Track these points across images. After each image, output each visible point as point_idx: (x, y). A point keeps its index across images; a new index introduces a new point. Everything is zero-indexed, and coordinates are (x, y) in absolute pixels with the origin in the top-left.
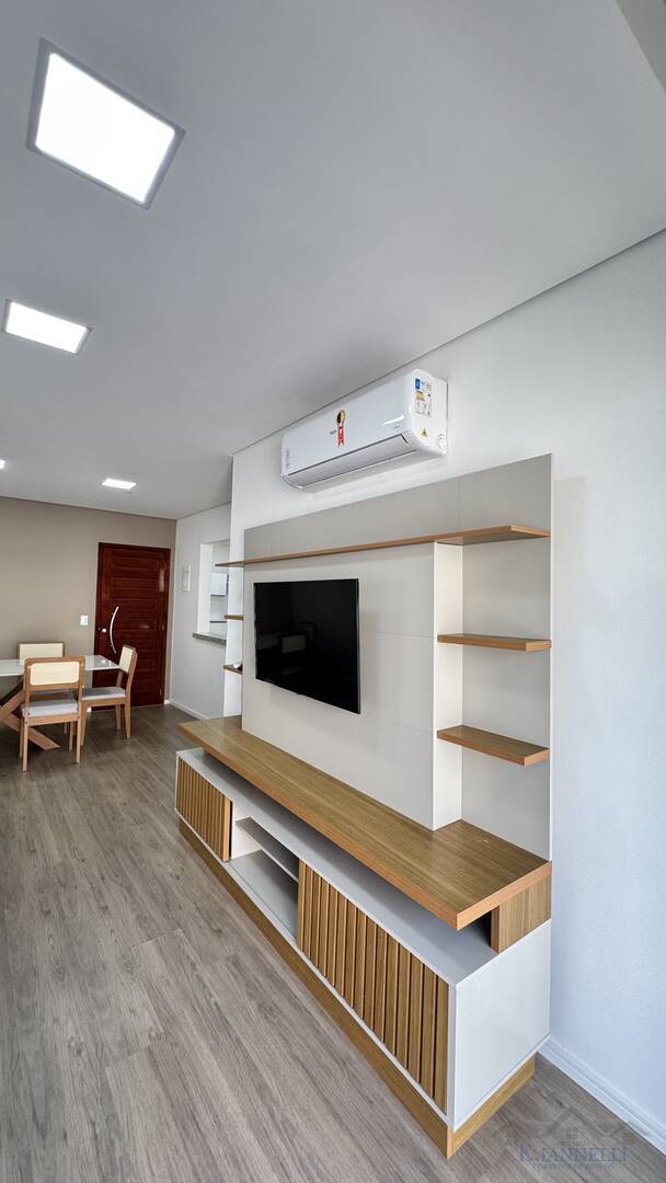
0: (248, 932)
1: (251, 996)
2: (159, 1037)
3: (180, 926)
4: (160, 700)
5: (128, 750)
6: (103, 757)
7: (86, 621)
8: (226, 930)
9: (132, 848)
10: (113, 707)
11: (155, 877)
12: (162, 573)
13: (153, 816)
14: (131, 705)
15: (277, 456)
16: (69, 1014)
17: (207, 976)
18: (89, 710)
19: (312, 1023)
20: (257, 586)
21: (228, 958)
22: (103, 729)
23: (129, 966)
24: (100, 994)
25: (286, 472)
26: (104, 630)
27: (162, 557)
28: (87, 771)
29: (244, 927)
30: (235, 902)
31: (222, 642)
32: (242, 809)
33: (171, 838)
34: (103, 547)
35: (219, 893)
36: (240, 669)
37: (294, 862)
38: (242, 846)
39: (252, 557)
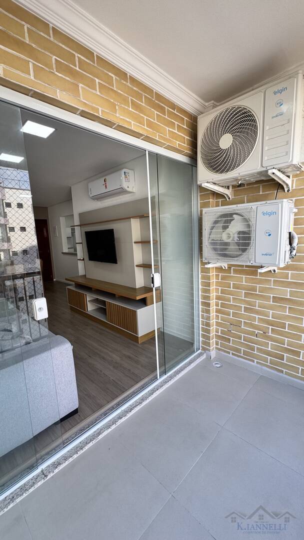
1: (97, 332)
3: (76, 325)
4: (52, 279)
8: (89, 324)
9: (57, 315)
12: (45, 230)
15: (87, 190)
17: (86, 331)
19: (112, 334)
20: (85, 232)
21: (91, 328)
25: (91, 196)
27: (44, 223)
29: (93, 324)
33: (68, 312)
35: (86, 320)
36: (83, 259)
37: (104, 303)
38: (90, 308)
39: (82, 223)
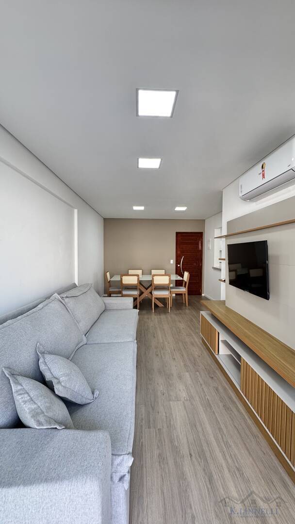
0: (224, 382)
1: (221, 401)
2: (187, 400)
3: (198, 371)
4: (201, 294)
5: (187, 311)
6: (178, 312)
7: (172, 262)
8: (215, 378)
9: (185, 343)
10: (181, 294)
11: (191, 354)
12: (200, 242)
13: (193, 334)
14: (188, 295)
15: (237, 189)
16: (162, 384)
17: (206, 390)
18: (174, 295)
19: (244, 419)
20: (229, 246)
21: (214, 387)
22: (178, 303)
23: (180, 377)
24: (170, 382)
25: (241, 195)
26: (179, 265)
27: (200, 236)
28: (173, 316)
29: (222, 379)
30: (220, 370)
31: (220, 270)
32: (223, 336)
33: (199, 343)
34: (177, 234)
35: (214, 366)
36: (225, 281)
37: (239, 357)
38: (223, 351)
39: (229, 233)
